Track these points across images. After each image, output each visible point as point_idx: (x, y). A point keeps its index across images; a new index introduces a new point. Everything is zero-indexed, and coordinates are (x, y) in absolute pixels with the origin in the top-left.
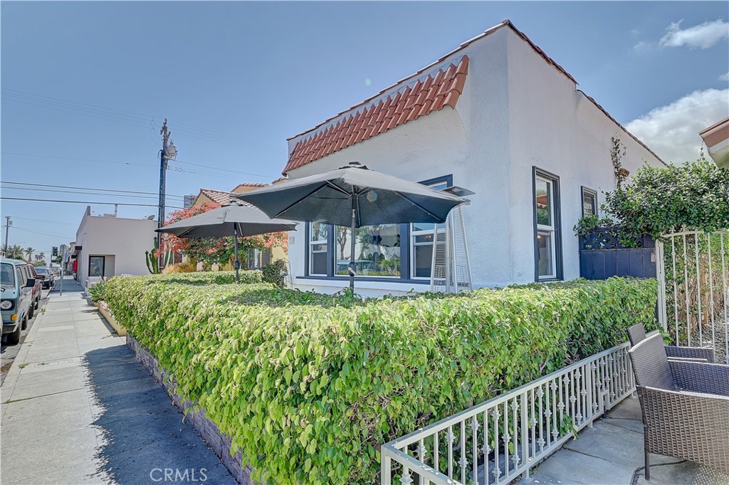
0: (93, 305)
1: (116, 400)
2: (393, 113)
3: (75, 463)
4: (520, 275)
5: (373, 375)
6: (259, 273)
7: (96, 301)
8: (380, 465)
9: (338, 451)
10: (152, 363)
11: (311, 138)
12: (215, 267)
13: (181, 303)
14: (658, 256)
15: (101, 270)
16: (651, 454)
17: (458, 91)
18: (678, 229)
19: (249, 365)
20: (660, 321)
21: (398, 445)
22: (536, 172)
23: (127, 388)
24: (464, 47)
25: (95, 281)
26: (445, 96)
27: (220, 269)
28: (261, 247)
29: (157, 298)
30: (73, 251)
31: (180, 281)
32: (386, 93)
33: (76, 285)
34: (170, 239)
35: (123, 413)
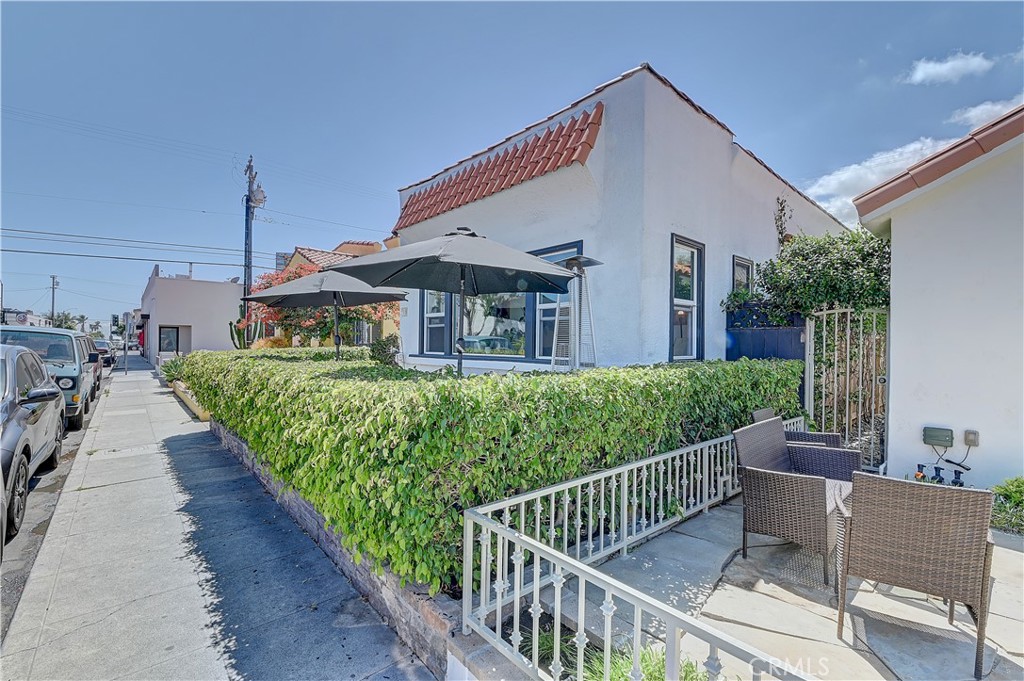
0: (167, 386)
1: (202, 488)
2: (518, 166)
3: (161, 547)
4: (650, 355)
5: (454, 444)
6: (367, 350)
7: (171, 381)
8: (462, 528)
9: (421, 512)
10: (241, 450)
11: (426, 191)
12: (314, 341)
13: (272, 379)
14: (808, 337)
15: (174, 343)
16: (749, 534)
17: (589, 145)
18: (831, 307)
19: (339, 435)
20: (807, 408)
21: (481, 510)
22: (676, 239)
23: (215, 476)
24: (599, 91)
25: (168, 357)
26: (575, 150)
27: (321, 345)
28: (369, 319)
29: (245, 374)
30: (138, 320)
31: (271, 357)
32: (513, 141)
33: (144, 362)
34: (259, 308)
35: (210, 500)
